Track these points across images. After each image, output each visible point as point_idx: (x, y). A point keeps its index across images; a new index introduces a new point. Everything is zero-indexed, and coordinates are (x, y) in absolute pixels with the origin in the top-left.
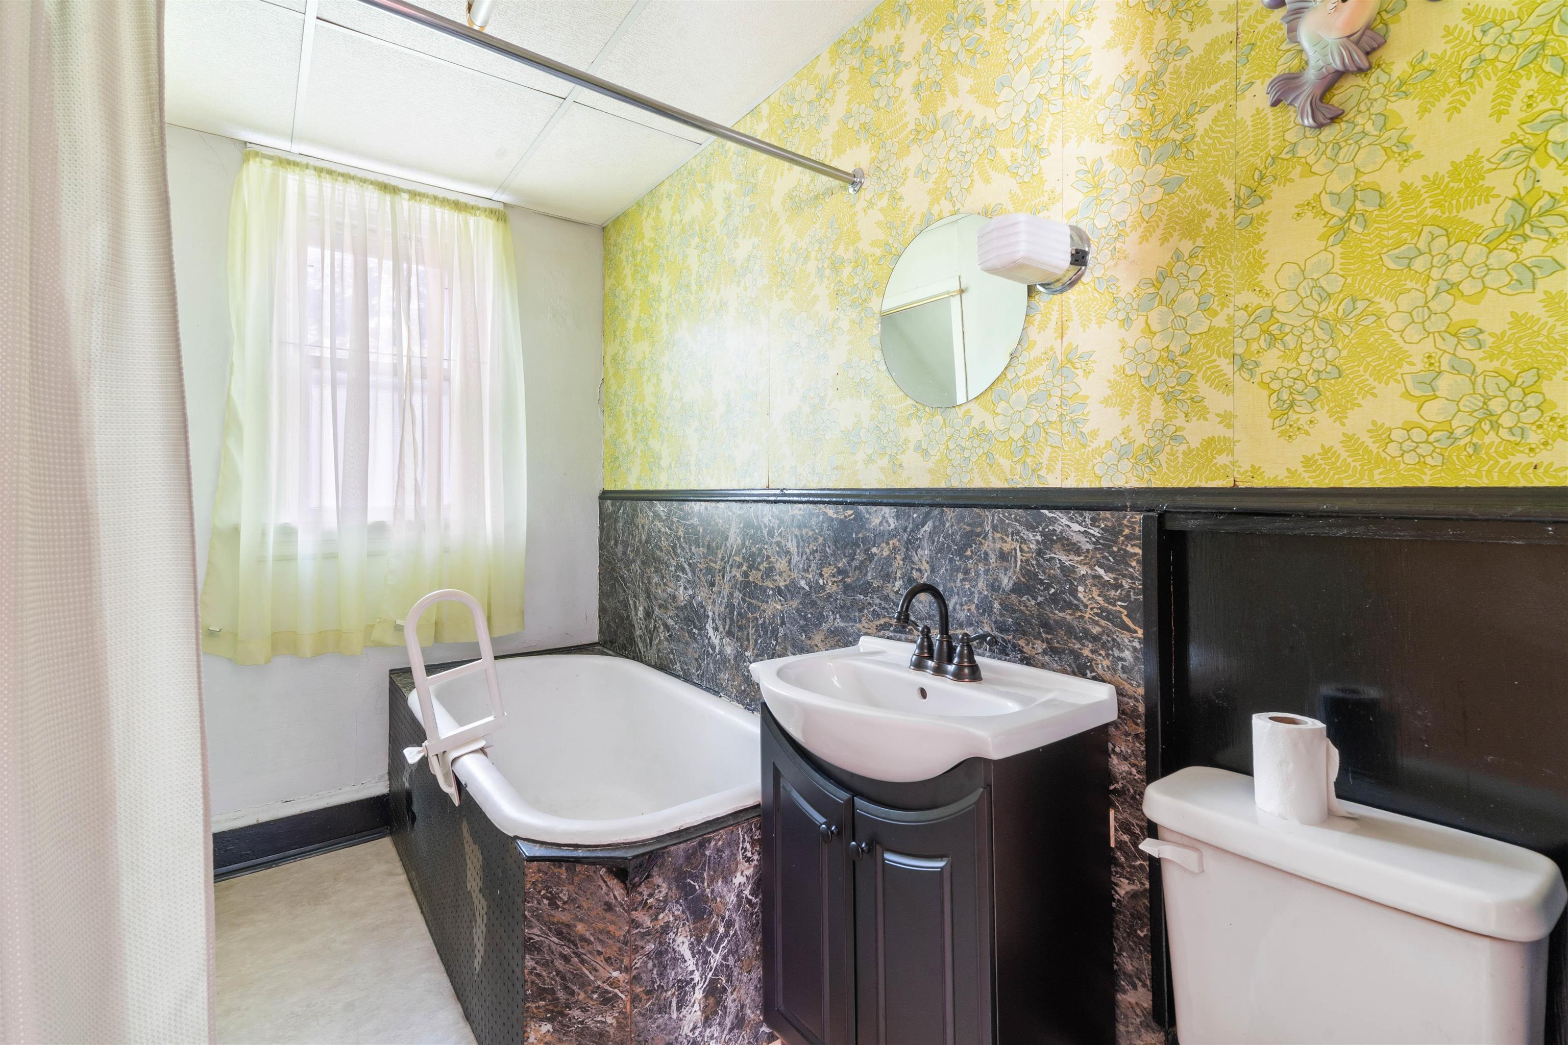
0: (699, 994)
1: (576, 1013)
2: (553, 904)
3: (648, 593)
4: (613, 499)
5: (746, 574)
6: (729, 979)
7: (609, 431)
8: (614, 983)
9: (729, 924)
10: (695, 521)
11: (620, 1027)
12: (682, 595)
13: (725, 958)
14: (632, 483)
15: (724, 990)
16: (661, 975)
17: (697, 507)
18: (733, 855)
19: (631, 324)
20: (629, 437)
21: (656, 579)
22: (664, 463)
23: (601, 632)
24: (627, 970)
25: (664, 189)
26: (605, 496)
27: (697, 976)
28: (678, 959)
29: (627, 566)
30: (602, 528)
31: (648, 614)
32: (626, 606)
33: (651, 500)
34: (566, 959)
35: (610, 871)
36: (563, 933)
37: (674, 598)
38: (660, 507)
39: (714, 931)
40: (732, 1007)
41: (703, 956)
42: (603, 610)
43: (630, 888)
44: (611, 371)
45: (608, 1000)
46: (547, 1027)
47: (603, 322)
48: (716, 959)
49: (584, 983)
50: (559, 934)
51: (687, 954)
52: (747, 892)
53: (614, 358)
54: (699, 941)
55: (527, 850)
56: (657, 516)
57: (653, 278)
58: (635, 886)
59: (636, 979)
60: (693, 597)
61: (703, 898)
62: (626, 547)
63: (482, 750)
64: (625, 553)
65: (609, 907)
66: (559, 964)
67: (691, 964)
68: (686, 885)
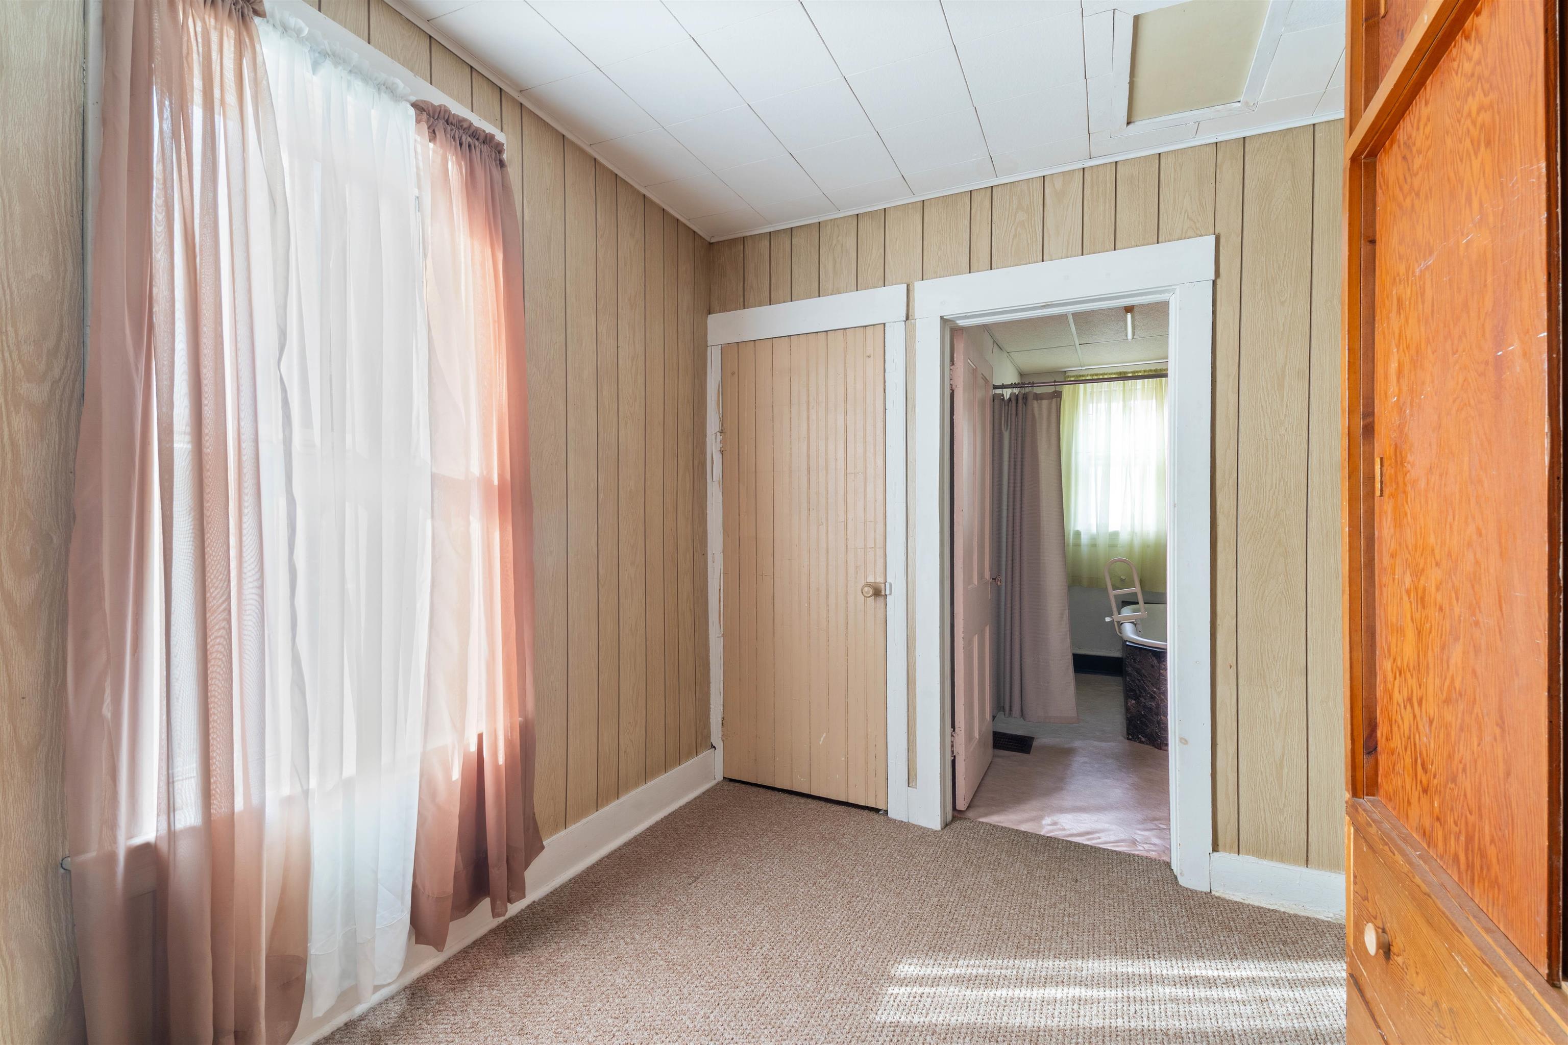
1: (1143, 699)
2: (1135, 661)
8: (1155, 692)
34: (1139, 681)
35: (1152, 655)
36: (1138, 672)
43: (1159, 662)
45: (1153, 698)
49: (1145, 690)
50: (1136, 672)
55: (1128, 643)
66: (1137, 681)
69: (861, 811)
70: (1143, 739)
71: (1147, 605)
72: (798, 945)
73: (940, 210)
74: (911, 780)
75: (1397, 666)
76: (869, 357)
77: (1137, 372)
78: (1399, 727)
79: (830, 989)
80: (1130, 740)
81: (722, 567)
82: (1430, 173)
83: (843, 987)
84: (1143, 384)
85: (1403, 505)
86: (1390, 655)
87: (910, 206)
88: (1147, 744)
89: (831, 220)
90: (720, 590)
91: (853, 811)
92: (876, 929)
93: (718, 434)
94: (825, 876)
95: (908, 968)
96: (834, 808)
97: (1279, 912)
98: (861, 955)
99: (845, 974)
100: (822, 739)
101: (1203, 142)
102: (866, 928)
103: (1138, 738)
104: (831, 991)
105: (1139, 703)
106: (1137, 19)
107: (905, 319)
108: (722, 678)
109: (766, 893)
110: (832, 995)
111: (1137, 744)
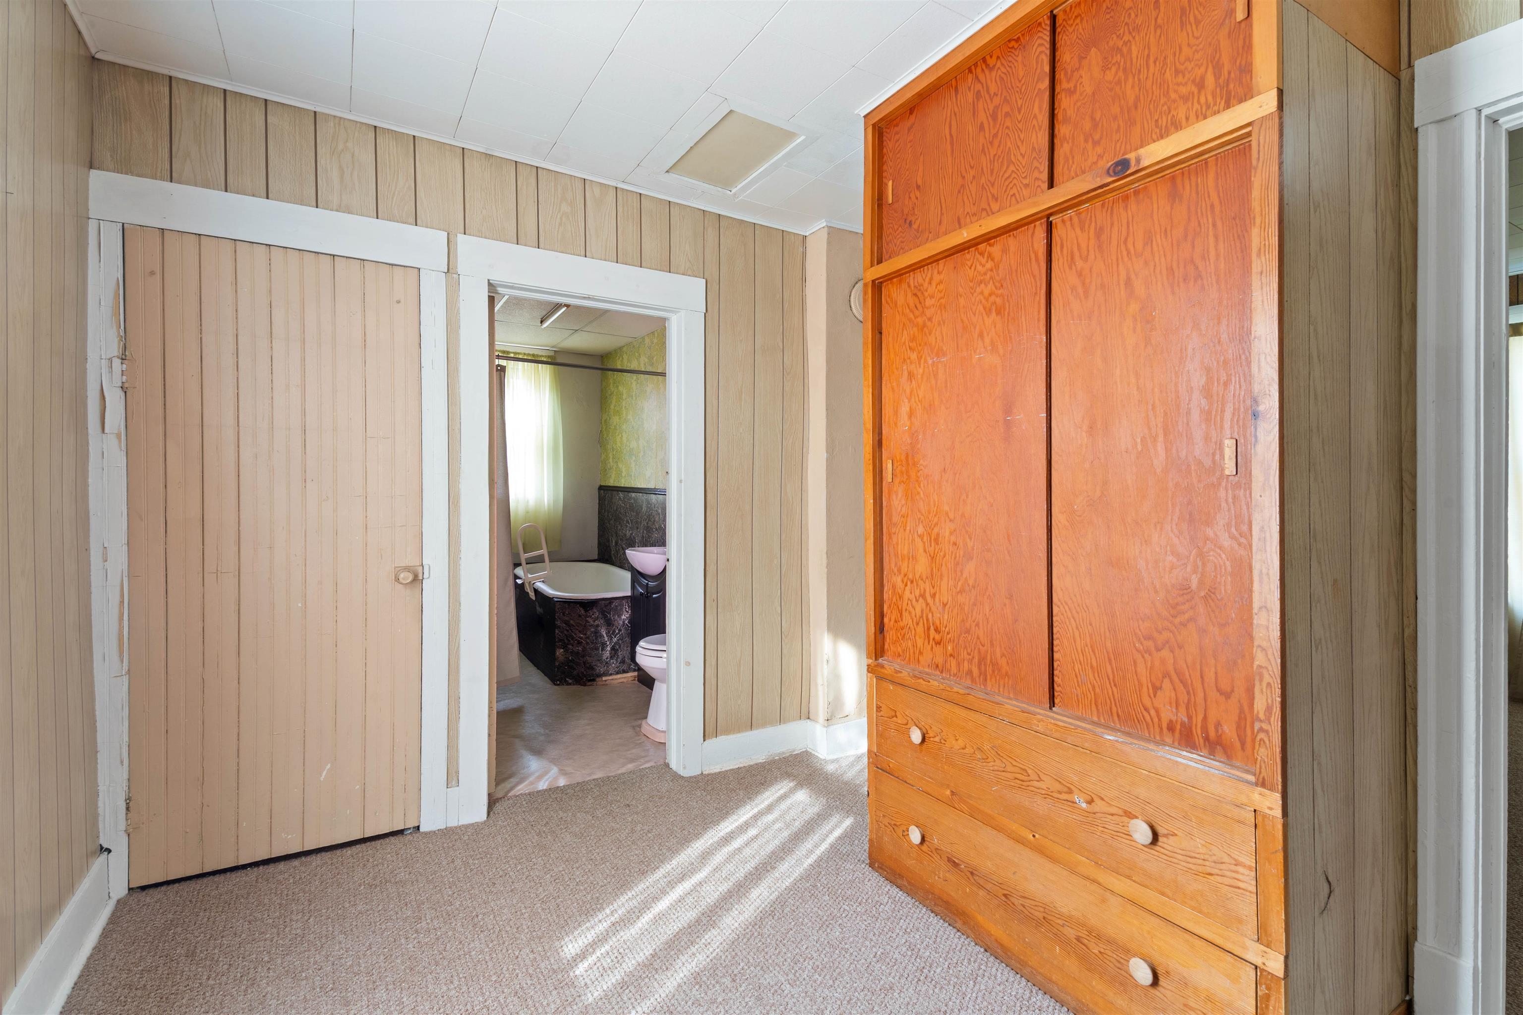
0: (609, 649)
1: (570, 647)
2: (564, 614)
3: (616, 533)
4: (604, 490)
5: (647, 523)
6: (620, 647)
7: (603, 456)
8: (581, 638)
9: (620, 630)
10: (632, 501)
11: (583, 651)
12: (628, 533)
13: (618, 640)
14: (611, 483)
15: (617, 650)
16: (596, 639)
17: (633, 495)
18: (621, 609)
19: (612, 407)
20: (611, 460)
21: (619, 527)
22: (623, 475)
23: (599, 554)
24: (585, 634)
25: (625, 349)
26: (601, 488)
27: (608, 643)
28: (602, 636)
29: (609, 522)
30: (599, 503)
31: (616, 543)
32: (608, 541)
33: (618, 491)
34: (568, 631)
35: (580, 606)
36: (567, 623)
37: (625, 535)
38: (621, 495)
39: (614, 631)
40: (621, 657)
41: (611, 639)
42: (599, 544)
43: (586, 611)
44: (604, 427)
45: (579, 643)
46: (562, 650)
47: (601, 403)
48: (615, 640)
49: (573, 638)
50: (565, 623)
51: (605, 636)
52: (626, 622)
53: (606, 421)
54: (609, 632)
55: (556, 600)
56: (620, 498)
57: (620, 388)
58: (588, 611)
59: (588, 638)
60: (631, 534)
61: (610, 619)
62: (608, 513)
63: (543, 581)
64: (608, 516)
65: (580, 616)
66: (566, 632)
67: (606, 639)
68: (604, 615)
69: (387, 840)
70: (570, 681)
71: (528, 566)
72: (469, 992)
73: (483, 167)
74: (452, 777)
75: (908, 579)
76: (398, 302)
77: (519, 353)
78: (910, 613)
79: (545, 1003)
80: (558, 685)
81: (125, 567)
82: (943, 311)
83: (554, 993)
84: (524, 366)
85: (915, 488)
86: (900, 573)
87: (448, 147)
88: (574, 684)
89: (335, 117)
90: (122, 602)
91: (378, 843)
92: (526, 931)
93: (117, 362)
94: (421, 919)
95: (571, 947)
96: (348, 851)
97: (741, 768)
98: (538, 958)
99: (544, 983)
100: (324, 773)
101: (697, 207)
102: (518, 935)
103: (566, 681)
104: (548, 1005)
105: (566, 651)
106: (731, 111)
107: (446, 271)
108: (126, 739)
109: (369, 973)
110: (553, 1006)
111: (565, 687)
